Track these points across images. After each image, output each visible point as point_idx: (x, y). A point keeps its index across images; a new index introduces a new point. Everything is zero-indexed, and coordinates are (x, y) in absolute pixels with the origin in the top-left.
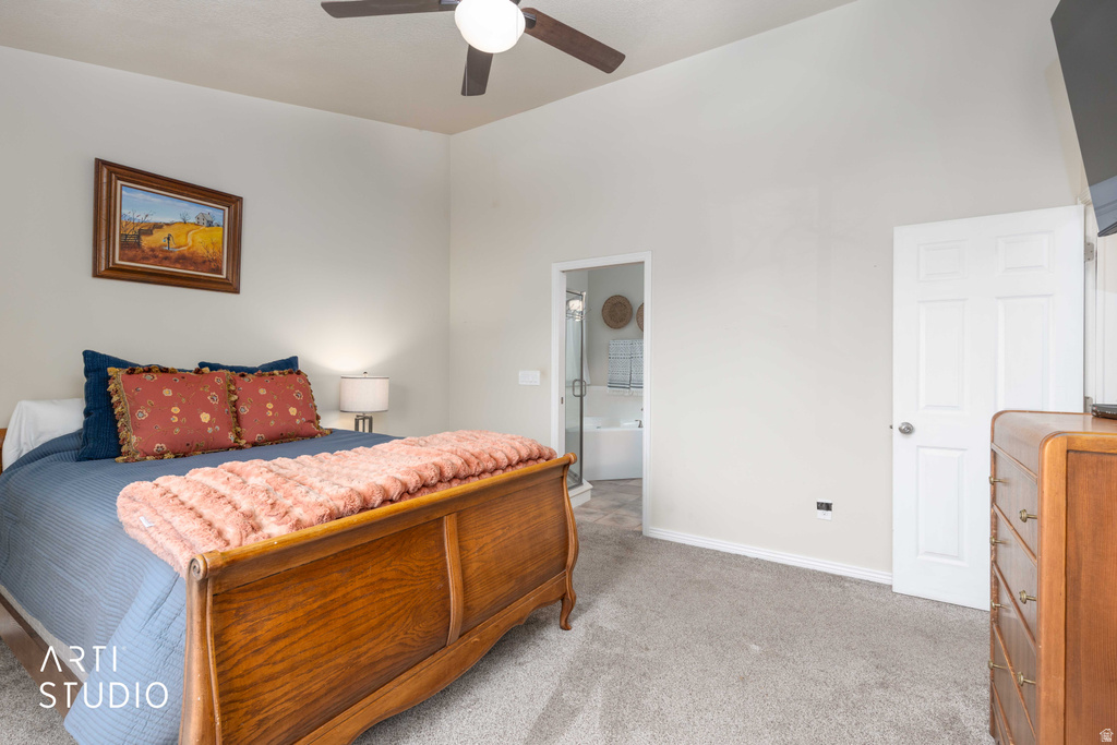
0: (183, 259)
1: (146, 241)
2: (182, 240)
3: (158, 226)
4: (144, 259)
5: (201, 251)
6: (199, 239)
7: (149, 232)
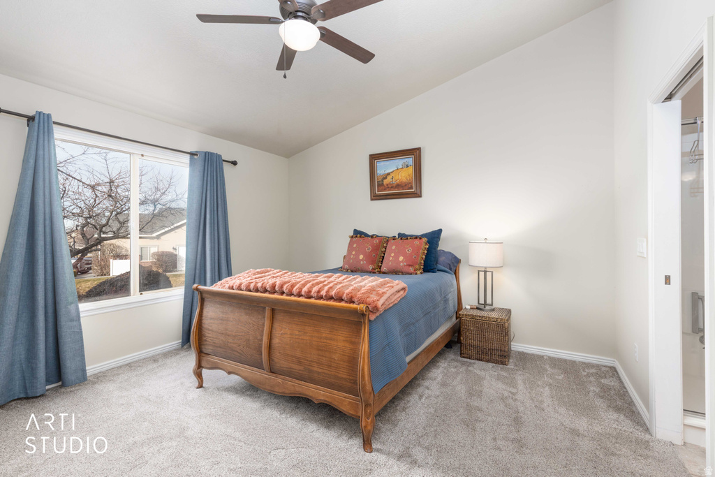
0: (398, 186)
1: (386, 182)
2: (397, 178)
3: (389, 174)
4: (385, 190)
5: (404, 180)
6: (403, 175)
7: (386, 178)
